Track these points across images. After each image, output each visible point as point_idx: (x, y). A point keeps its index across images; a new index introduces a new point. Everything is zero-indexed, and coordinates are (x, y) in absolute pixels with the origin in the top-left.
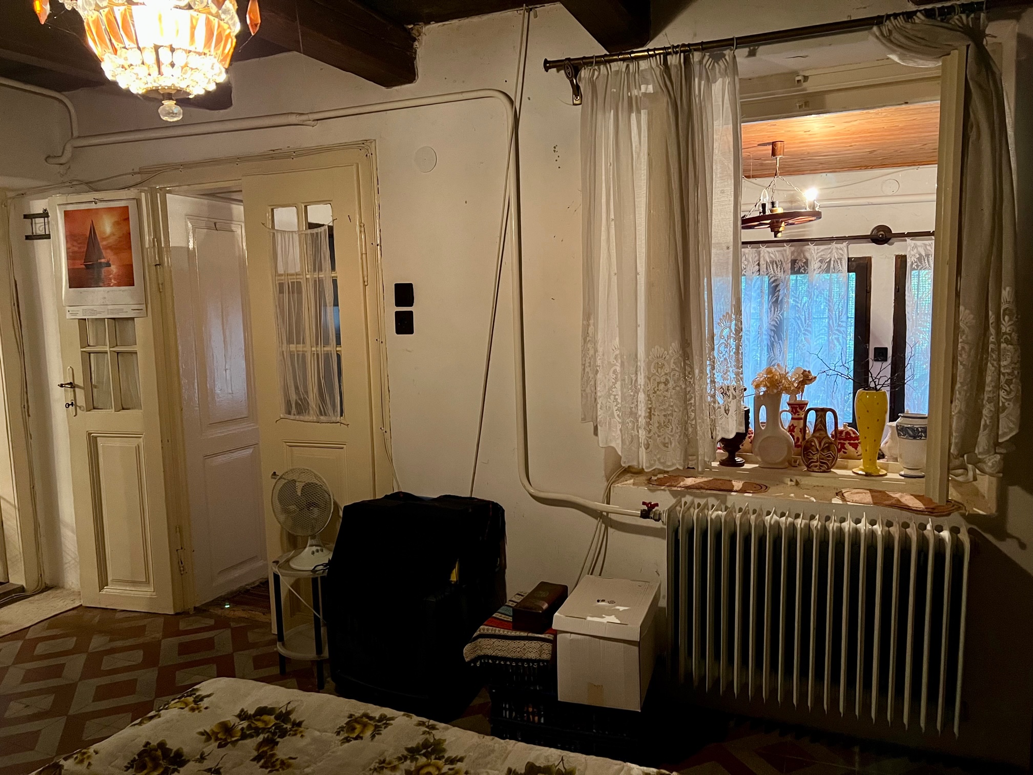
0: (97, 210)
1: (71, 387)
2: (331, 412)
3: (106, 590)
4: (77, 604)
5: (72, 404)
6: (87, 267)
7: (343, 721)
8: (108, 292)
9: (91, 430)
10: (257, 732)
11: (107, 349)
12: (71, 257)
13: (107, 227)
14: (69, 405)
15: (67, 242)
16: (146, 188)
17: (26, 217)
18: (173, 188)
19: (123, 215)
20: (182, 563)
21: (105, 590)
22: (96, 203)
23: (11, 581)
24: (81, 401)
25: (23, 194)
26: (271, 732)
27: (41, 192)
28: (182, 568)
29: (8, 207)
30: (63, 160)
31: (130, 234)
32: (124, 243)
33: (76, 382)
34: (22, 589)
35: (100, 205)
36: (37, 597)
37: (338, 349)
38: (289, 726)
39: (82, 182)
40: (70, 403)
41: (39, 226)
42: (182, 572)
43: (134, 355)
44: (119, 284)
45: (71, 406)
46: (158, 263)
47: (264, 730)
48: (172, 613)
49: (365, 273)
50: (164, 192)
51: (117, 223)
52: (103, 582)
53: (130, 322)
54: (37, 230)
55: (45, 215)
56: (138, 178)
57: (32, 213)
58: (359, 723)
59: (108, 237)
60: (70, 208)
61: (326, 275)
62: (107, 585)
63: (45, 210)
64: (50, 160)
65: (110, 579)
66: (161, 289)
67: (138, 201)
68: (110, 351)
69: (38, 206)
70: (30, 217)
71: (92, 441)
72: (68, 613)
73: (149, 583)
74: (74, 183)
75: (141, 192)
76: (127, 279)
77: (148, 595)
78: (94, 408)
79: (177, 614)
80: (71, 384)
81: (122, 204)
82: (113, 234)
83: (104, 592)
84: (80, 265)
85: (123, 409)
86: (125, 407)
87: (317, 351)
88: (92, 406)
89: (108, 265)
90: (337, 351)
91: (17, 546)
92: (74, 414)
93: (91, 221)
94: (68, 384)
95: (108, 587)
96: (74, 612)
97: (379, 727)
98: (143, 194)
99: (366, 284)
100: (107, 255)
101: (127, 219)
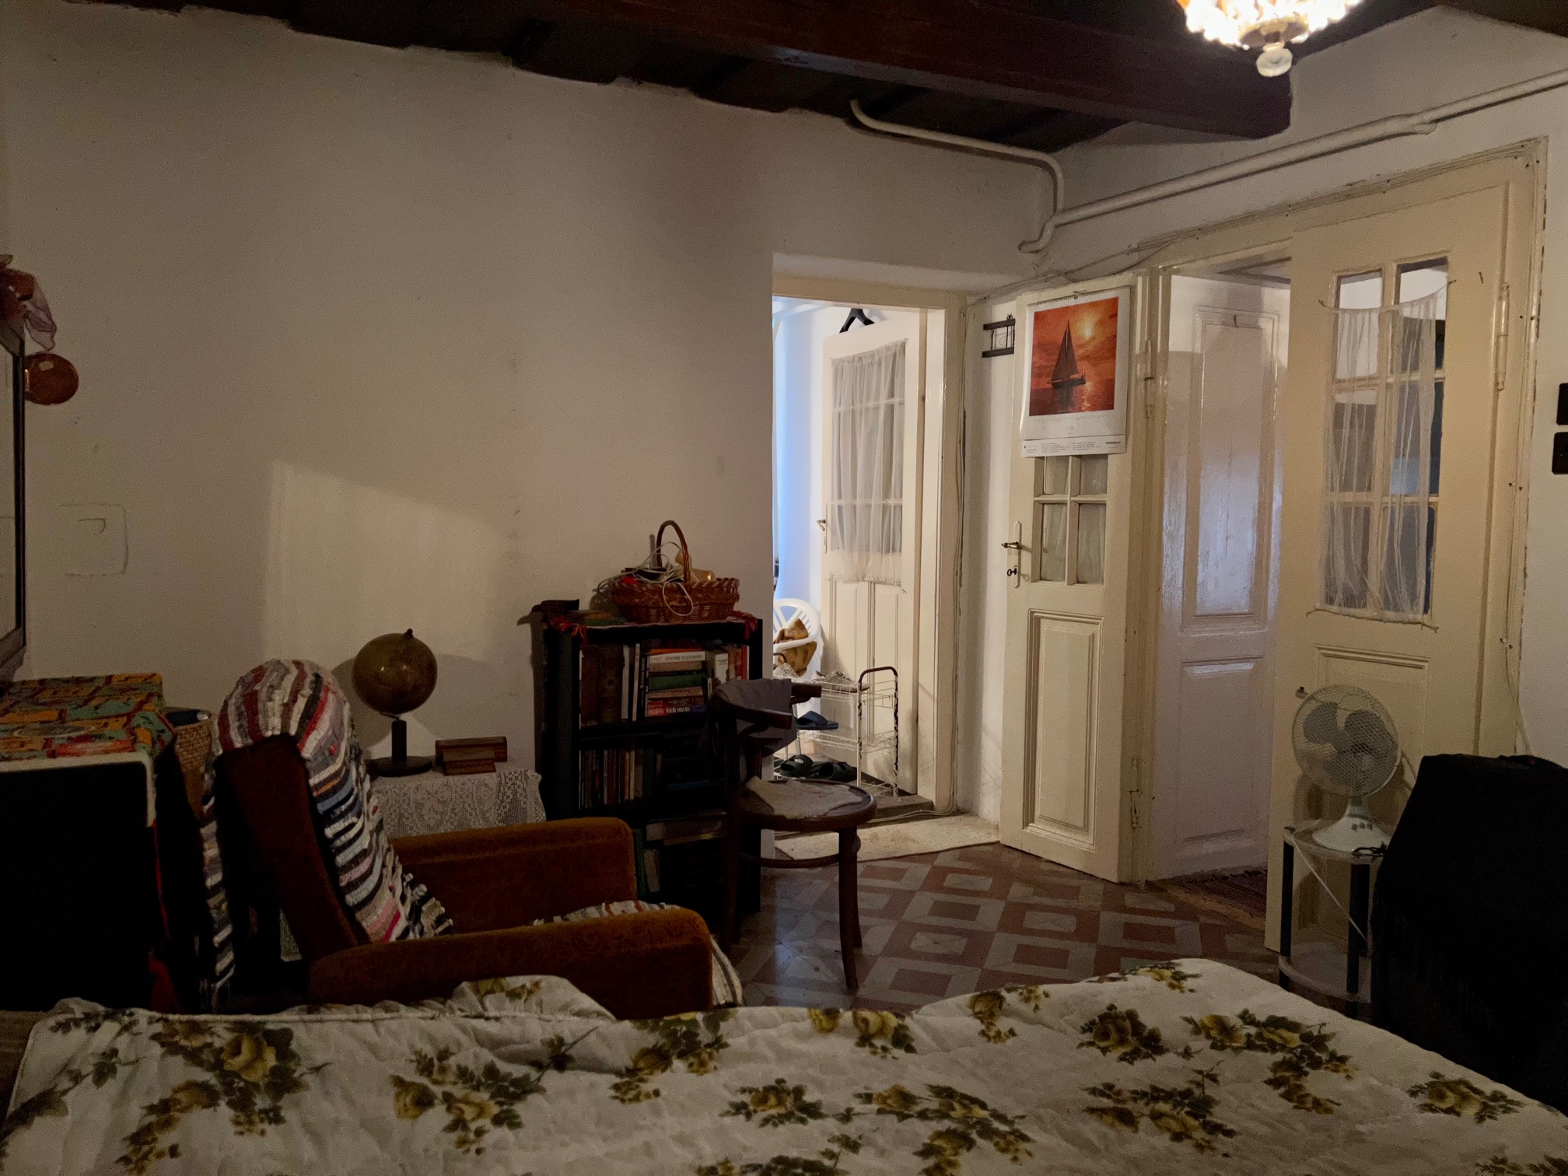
0: (1077, 308)
1: (1018, 548)
2: (1407, 606)
3: (1032, 828)
4: (993, 839)
5: (1015, 572)
6: (1056, 386)
7: (1424, 1080)
8: (1078, 419)
9: (1034, 606)
10: (1273, 1047)
11: (1067, 498)
12: (1037, 373)
13: (1086, 330)
14: (1011, 572)
15: (1034, 355)
16: (1145, 270)
17: (986, 327)
18: (1182, 266)
19: (1110, 310)
20: (1135, 813)
21: (1030, 828)
22: (1076, 298)
23: (920, 793)
24: (1026, 568)
25: (985, 298)
26: (1295, 1054)
27: (1008, 291)
28: (1134, 819)
29: (967, 316)
30: (1041, 245)
31: (1115, 336)
32: (1107, 349)
33: (1023, 543)
34: (931, 806)
35: (1082, 300)
36: (947, 820)
37: (1433, 499)
38: (1324, 1057)
39: (1059, 273)
40: (1013, 570)
41: (1001, 338)
42: (1135, 825)
43: (1101, 508)
44: (1094, 408)
45: (1013, 574)
46: (1149, 376)
47: (1283, 1047)
48: (1115, 880)
49: (1501, 369)
50: (1169, 272)
51: (1100, 323)
52: (1028, 817)
53: (1101, 461)
54: (998, 342)
55: (1010, 322)
56: (1135, 257)
57: (994, 321)
58: (1452, 1091)
59: (1088, 343)
60: (1042, 308)
61: (1425, 376)
62: (1033, 822)
63: (1010, 316)
64: (1024, 248)
65: (1037, 813)
66: (1149, 411)
67: (1132, 289)
68: (1071, 501)
69: (1000, 313)
70: (990, 327)
71: (1035, 623)
72: (982, 847)
73: (1087, 831)
74: (1049, 276)
75: (1138, 275)
76: (1105, 401)
77: (1085, 847)
78: (1041, 579)
79: (1121, 884)
80: (1017, 543)
81: (1110, 295)
82: (1093, 338)
83: (1028, 830)
84: (1046, 383)
85: (1078, 582)
86: (1080, 580)
87: (1392, 503)
88: (1039, 576)
89: (1082, 381)
90: (1429, 503)
91: (932, 751)
92: (1016, 585)
93: (1066, 325)
94: (1014, 544)
95: (1034, 825)
96: (990, 848)
97: (1493, 1108)
98: (1140, 279)
99: (1500, 387)
100: (1084, 368)
101: (1114, 316)
